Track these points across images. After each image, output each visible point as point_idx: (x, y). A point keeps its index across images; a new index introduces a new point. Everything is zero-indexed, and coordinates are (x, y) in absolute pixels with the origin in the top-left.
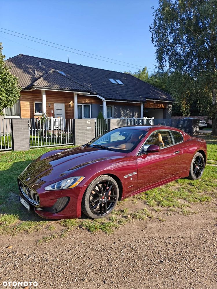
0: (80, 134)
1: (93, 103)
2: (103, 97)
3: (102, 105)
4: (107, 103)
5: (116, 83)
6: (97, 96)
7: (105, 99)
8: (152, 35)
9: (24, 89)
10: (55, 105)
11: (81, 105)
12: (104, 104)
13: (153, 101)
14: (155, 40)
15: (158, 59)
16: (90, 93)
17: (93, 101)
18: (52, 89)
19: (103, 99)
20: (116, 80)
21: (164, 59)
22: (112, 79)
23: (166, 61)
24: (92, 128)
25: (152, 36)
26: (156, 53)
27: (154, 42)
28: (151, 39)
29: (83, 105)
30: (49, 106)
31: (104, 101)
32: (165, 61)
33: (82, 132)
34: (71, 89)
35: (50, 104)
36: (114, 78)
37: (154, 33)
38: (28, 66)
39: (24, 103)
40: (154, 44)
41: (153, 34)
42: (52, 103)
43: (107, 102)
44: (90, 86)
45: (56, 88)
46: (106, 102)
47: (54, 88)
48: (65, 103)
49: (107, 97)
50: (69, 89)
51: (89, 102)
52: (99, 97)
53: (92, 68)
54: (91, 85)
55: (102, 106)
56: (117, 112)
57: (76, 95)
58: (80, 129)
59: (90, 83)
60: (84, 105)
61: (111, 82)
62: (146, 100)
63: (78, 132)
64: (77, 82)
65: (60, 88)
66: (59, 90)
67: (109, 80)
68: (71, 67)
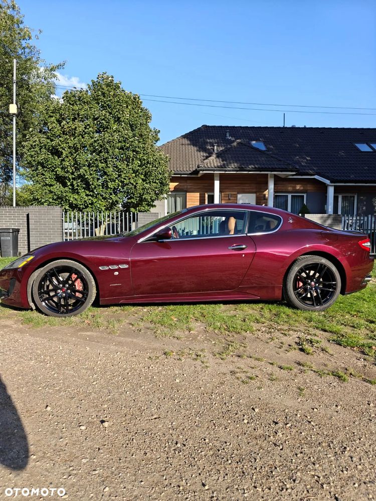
1: (310, 191)
2: (327, 178)
4: (337, 190)
5: (371, 150)
6: (316, 177)
7: (331, 182)
9: (190, 174)
10: (239, 196)
11: (286, 196)
12: (331, 191)
16: (295, 173)
17: (309, 187)
18: (226, 171)
19: (327, 182)
20: (372, 145)
22: (364, 143)
29: (290, 196)
30: (229, 199)
31: (329, 185)
34: (259, 168)
35: (230, 195)
38: (208, 141)
39: (192, 195)
42: (235, 193)
45: (232, 168)
46: (335, 186)
47: (229, 169)
48: (255, 193)
49: (336, 178)
50: (255, 168)
51: (302, 188)
52: (320, 180)
54: (309, 159)
55: (327, 196)
56: (364, 205)
57: (271, 177)
60: (292, 196)
65: (239, 168)
66: (237, 171)
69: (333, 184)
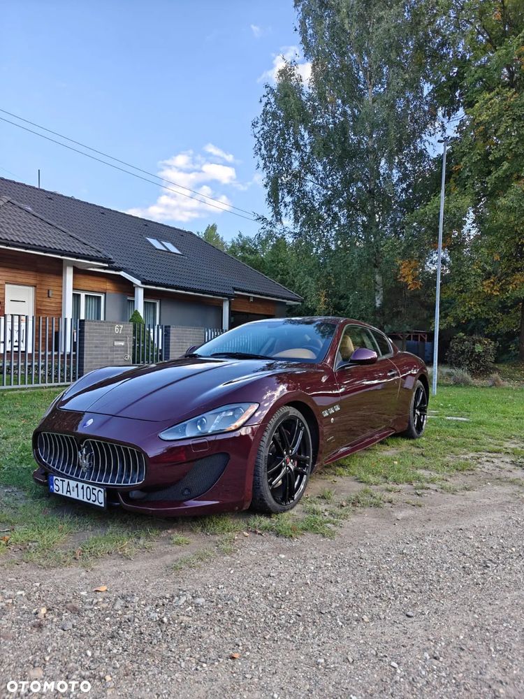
0: (97, 358)
1: (110, 291)
2: (137, 277)
3: (134, 296)
4: (147, 293)
5: (165, 249)
6: (123, 274)
7: (143, 283)
11: (80, 295)
12: (140, 294)
13: (247, 296)
16: (107, 265)
17: (108, 286)
19: (138, 282)
20: (163, 243)
22: (154, 239)
24: (126, 344)
29: (83, 295)
31: (139, 287)
33: (102, 354)
36: (160, 238)
42: (1, 282)
43: (145, 290)
48: (35, 285)
49: (147, 279)
50: (55, 249)
52: (127, 278)
55: (134, 301)
57: (69, 265)
58: (96, 347)
60: (86, 296)
61: (152, 245)
62: (235, 292)
63: (91, 355)
64: (74, 235)
65: (30, 244)
67: (148, 241)
68: (49, 198)
69: (144, 286)
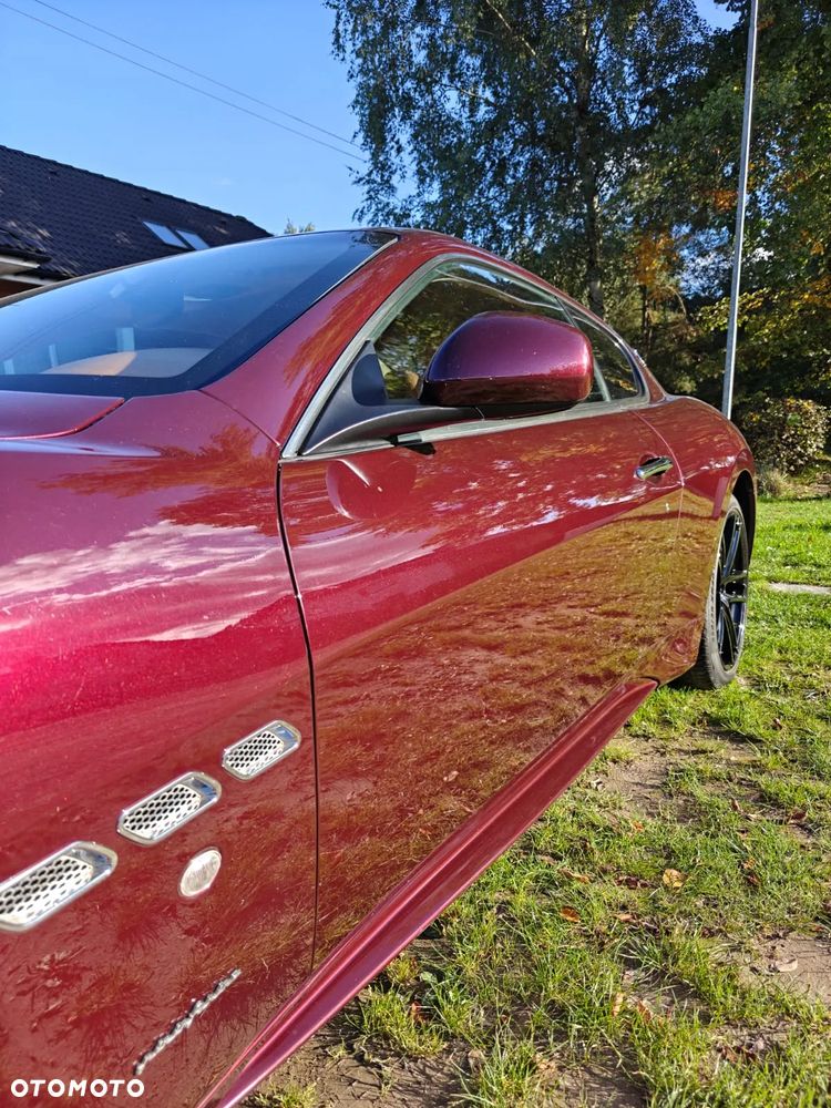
8: (334, 19)
14: (349, 47)
15: (367, 136)
20: (181, 233)
21: (392, 139)
22: (162, 225)
23: (400, 150)
25: (337, 23)
26: (357, 102)
27: (344, 51)
28: (333, 37)
32: (396, 147)
36: (172, 224)
37: (345, 13)
40: (346, 67)
41: (339, 16)
44: (44, 238)
53: (55, 163)
54: (46, 234)
59: (43, 226)
61: (156, 237)
67: (148, 230)
